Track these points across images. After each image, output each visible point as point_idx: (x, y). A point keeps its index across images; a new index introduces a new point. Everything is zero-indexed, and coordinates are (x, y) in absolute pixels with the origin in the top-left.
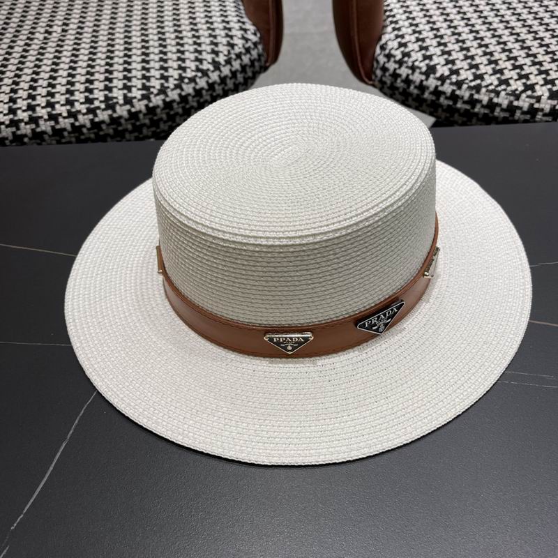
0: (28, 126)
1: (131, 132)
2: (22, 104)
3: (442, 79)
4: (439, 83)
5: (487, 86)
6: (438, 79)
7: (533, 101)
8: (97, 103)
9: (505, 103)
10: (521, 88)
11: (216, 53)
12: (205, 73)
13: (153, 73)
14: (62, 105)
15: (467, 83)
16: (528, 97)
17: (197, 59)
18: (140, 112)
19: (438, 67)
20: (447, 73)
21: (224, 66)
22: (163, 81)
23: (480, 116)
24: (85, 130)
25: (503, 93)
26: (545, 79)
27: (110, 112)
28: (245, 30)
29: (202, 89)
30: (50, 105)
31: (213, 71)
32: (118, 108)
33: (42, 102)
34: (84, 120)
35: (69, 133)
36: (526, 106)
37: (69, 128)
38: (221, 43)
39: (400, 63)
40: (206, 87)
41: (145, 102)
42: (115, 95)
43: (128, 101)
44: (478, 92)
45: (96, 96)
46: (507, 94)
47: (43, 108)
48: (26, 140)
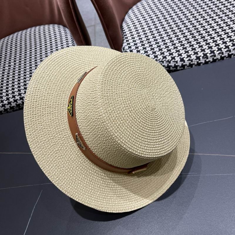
0: (8, 106)
2: (5, 98)
5: (159, 60)
10: (170, 59)
26: (178, 54)
36: (173, 65)
48: (8, 110)
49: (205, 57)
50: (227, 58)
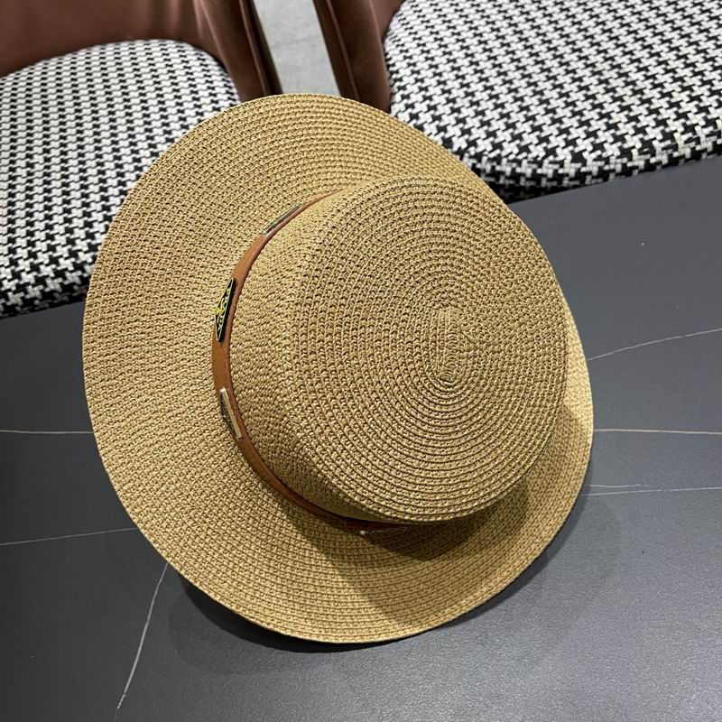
0: (36, 288)
2: (24, 265)
3: (461, 153)
5: (507, 156)
6: (456, 153)
7: (556, 167)
9: (529, 172)
10: (543, 154)
14: (66, 259)
15: (486, 155)
16: (551, 163)
19: (454, 139)
20: (464, 146)
25: (525, 162)
26: (566, 140)
30: (54, 261)
33: (45, 259)
36: (550, 173)
37: (78, 281)
44: (499, 163)
45: (98, 241)
46: (529, 162)
47: (47, 265)
48: (37, 302)
49: (645, 150)
50: (709, 154)
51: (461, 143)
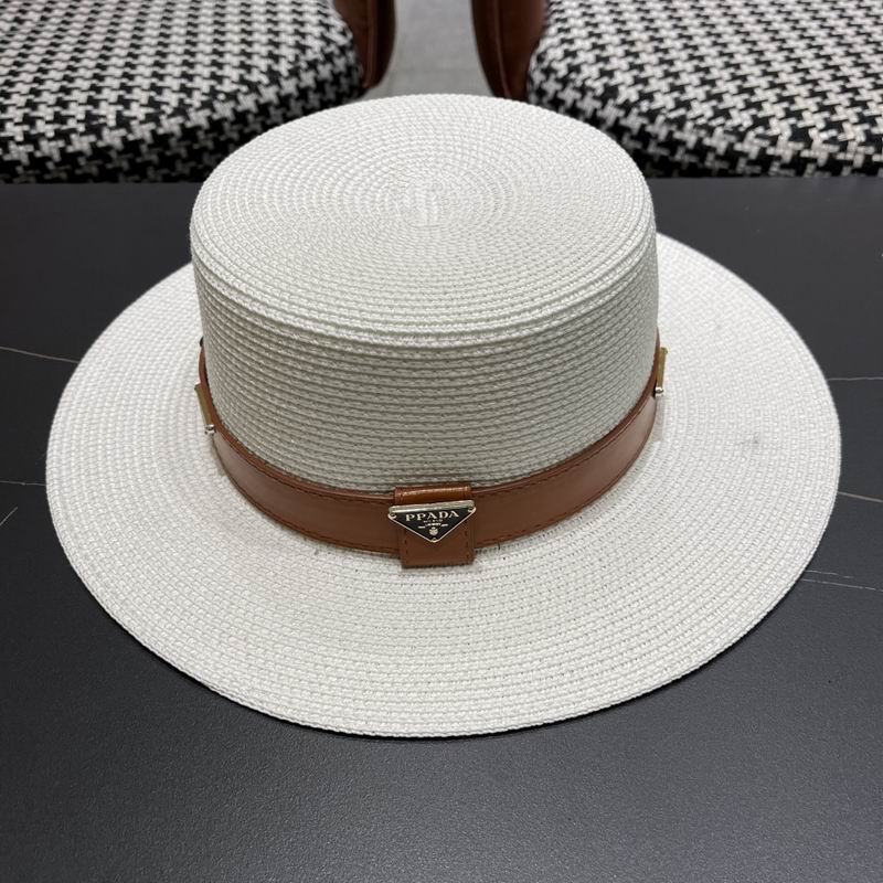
1: (128, 174)
3: (627, 107)
4: (621, 113)
5: (695, 119)
6: (620, 107)
7: (765, 143)
8: (72, 124)
9: (722, 147)
10: (747, 123)
11: (276, 58)
12: (253, 88)
13: (168, 81)
14: (17, 124)
15: (664, 114)
16: (758, 136)
17: (243, 65)
18: (142, 141)
19: (621, 89)
20: (634, 98)
21: (287, 78)
22: (183, 95)
23: (684, 168)
24: (50, 165)
25: (719, 131)
26: (787, 110)
27: (92, 138)
28: (328, 27)
29: (247, 112)
31: (267, 86)
32: (106, 132)
34: (49, 148)
35: (26, 168)
36: (753, 151)
37: (25, 160)
38: (285, 43)
39: (564, 82)
40: (254, 109)
41: (151, 126)
42: (102, 112)
43: (123, 122)
44: (681, 128)
45: (71, 112)
46: (726, 132)
51: (630, 95)
